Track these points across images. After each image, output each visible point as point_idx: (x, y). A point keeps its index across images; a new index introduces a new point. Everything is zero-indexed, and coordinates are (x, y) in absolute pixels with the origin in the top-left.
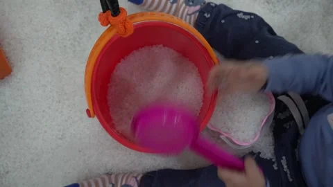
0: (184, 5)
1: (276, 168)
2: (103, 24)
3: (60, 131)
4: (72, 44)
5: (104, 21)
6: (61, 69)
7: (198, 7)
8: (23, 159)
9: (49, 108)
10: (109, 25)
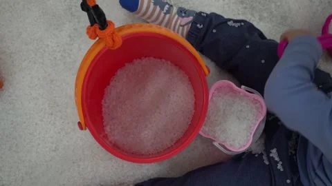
0: (177, 16)
1: (267, 163)
2: (91, 37)
3: (53, 143)
4: (62, 56)
5: (92, 35)
6: (52, 81)
7: (191, 18)
8: (17, 173)
9: (42, 120)
10: (97, 38)
